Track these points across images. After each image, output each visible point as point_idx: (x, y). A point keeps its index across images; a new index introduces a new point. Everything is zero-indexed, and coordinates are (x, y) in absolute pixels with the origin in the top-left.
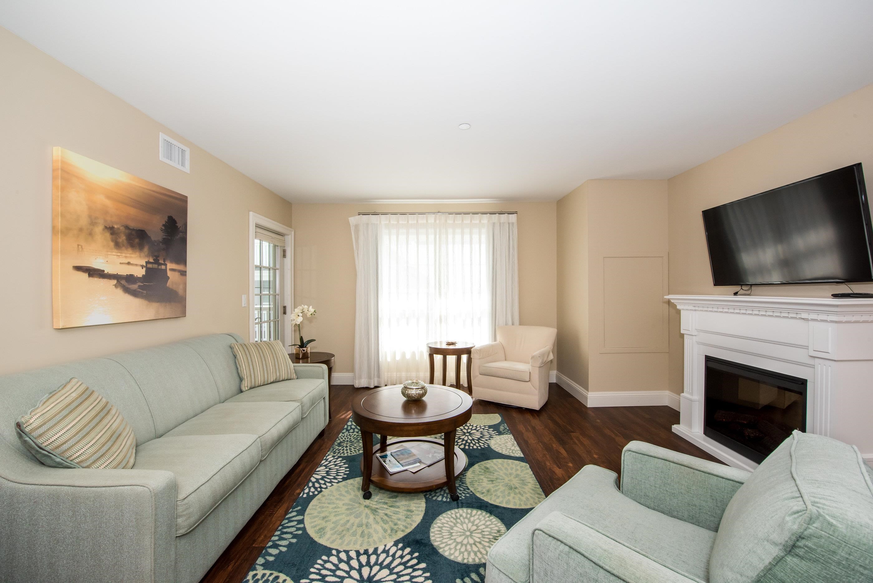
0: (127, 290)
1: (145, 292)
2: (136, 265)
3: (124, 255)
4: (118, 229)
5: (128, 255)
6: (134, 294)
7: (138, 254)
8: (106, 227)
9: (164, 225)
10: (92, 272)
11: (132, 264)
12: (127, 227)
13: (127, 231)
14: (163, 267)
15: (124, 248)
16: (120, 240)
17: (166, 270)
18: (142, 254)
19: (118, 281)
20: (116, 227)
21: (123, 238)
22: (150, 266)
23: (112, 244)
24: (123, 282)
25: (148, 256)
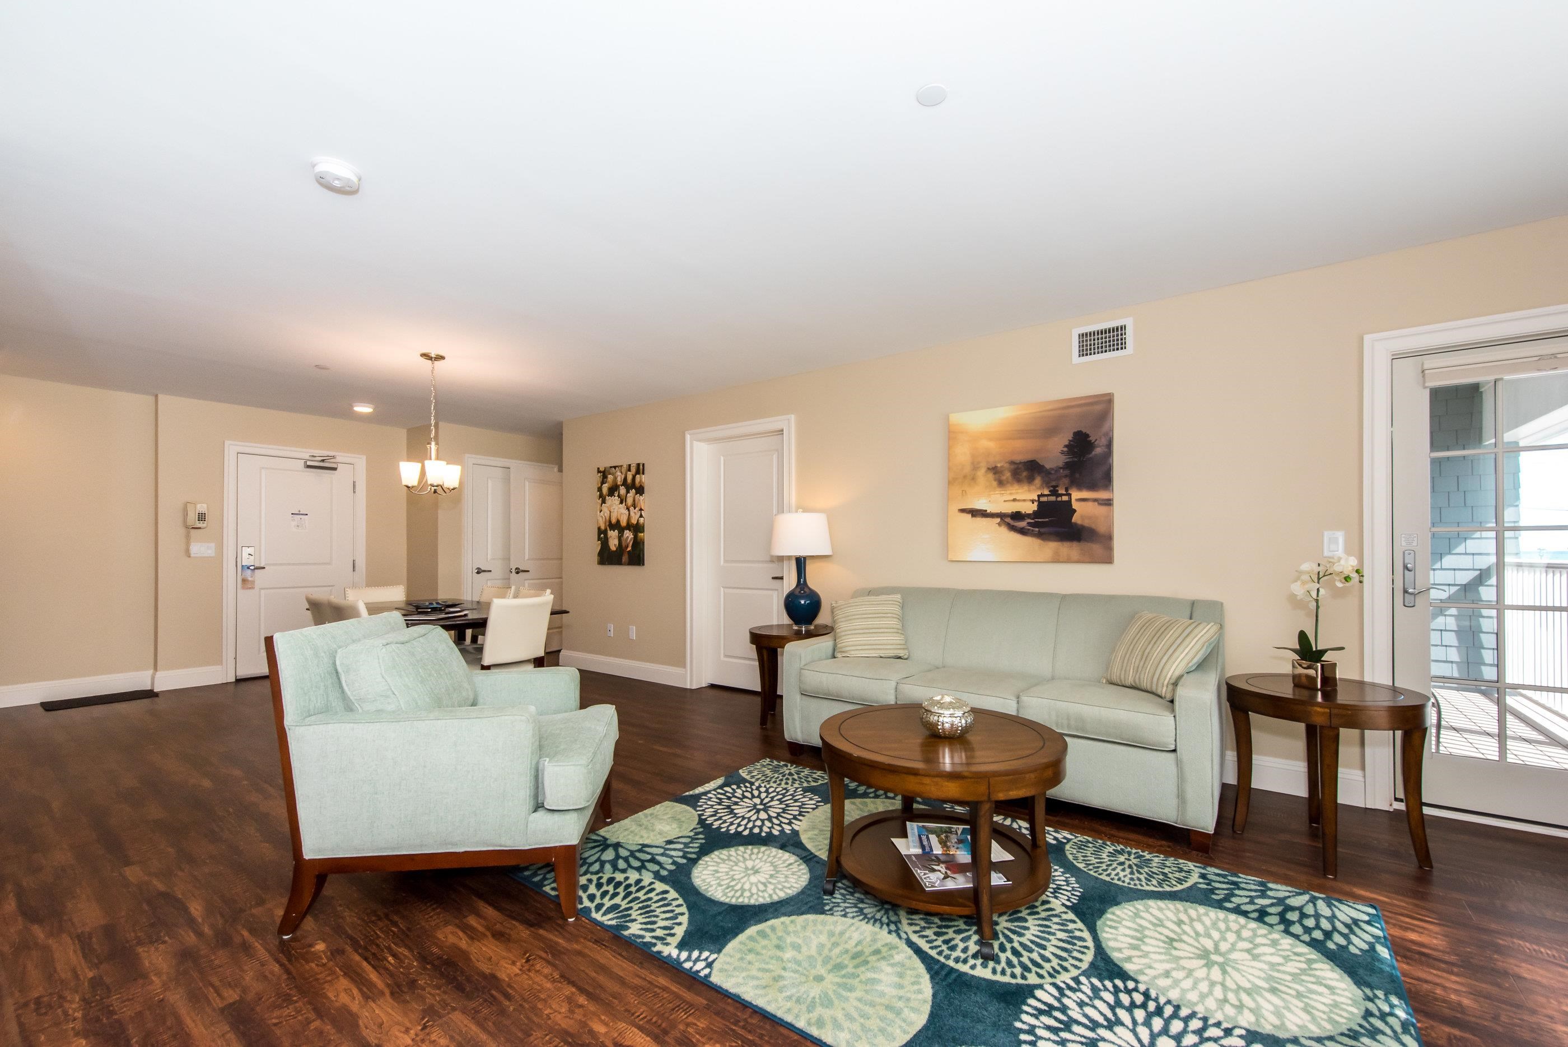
0: (1012, 528)
1: (1037, 529)
2: (1024, 500)
3: (1008, 492)
4: (1002, 467)
5: (1014, 491)
6: (1022, 532)
7: (1026, 488)
8: (989, 469)
9: (1066, 446)
10: (975, 513)
11: (1019, 501)
12: (1012, 463)
13: (1013, 467)
14: (1065, 498)
15: (1009, 485)
16: (1004, 478)
17: (1069, 502)
18: (1033, 487)
19: (1001, 519)
20: (999, 465)
21: (1007, 475)
22: (1044, 499)
23: (995, 483)
24: (1008, 520)
25: (1042, 487)
